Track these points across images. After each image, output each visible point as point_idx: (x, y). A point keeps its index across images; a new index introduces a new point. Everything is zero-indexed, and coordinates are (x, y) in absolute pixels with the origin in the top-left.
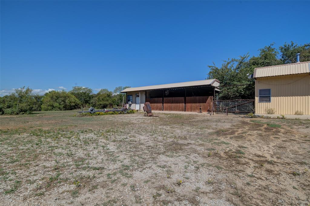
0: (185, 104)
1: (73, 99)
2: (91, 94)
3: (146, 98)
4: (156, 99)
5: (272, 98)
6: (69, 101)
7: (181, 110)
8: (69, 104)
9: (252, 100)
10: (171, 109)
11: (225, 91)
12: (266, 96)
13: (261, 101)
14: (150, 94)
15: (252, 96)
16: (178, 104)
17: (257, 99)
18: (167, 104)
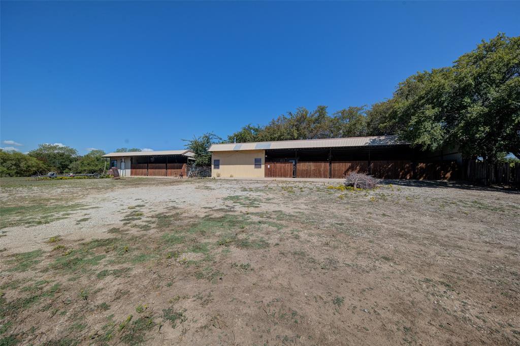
0: (166, 169)
1: (34, 161)
2: (73, 156)
3: (132, 163)
4: (141, 165)
5: (220, 166)
6: (25, 164)
7: (163, 176)
8: (27, 168)
9: (210, 167)
10: (155, 174)
11: (199, 160)
12: (217, 166)
13: (215, 168)
14: (137, 160)
15: (209, 165)
16: (161, 170)
17: (213, 166)
18: (151, 170)
